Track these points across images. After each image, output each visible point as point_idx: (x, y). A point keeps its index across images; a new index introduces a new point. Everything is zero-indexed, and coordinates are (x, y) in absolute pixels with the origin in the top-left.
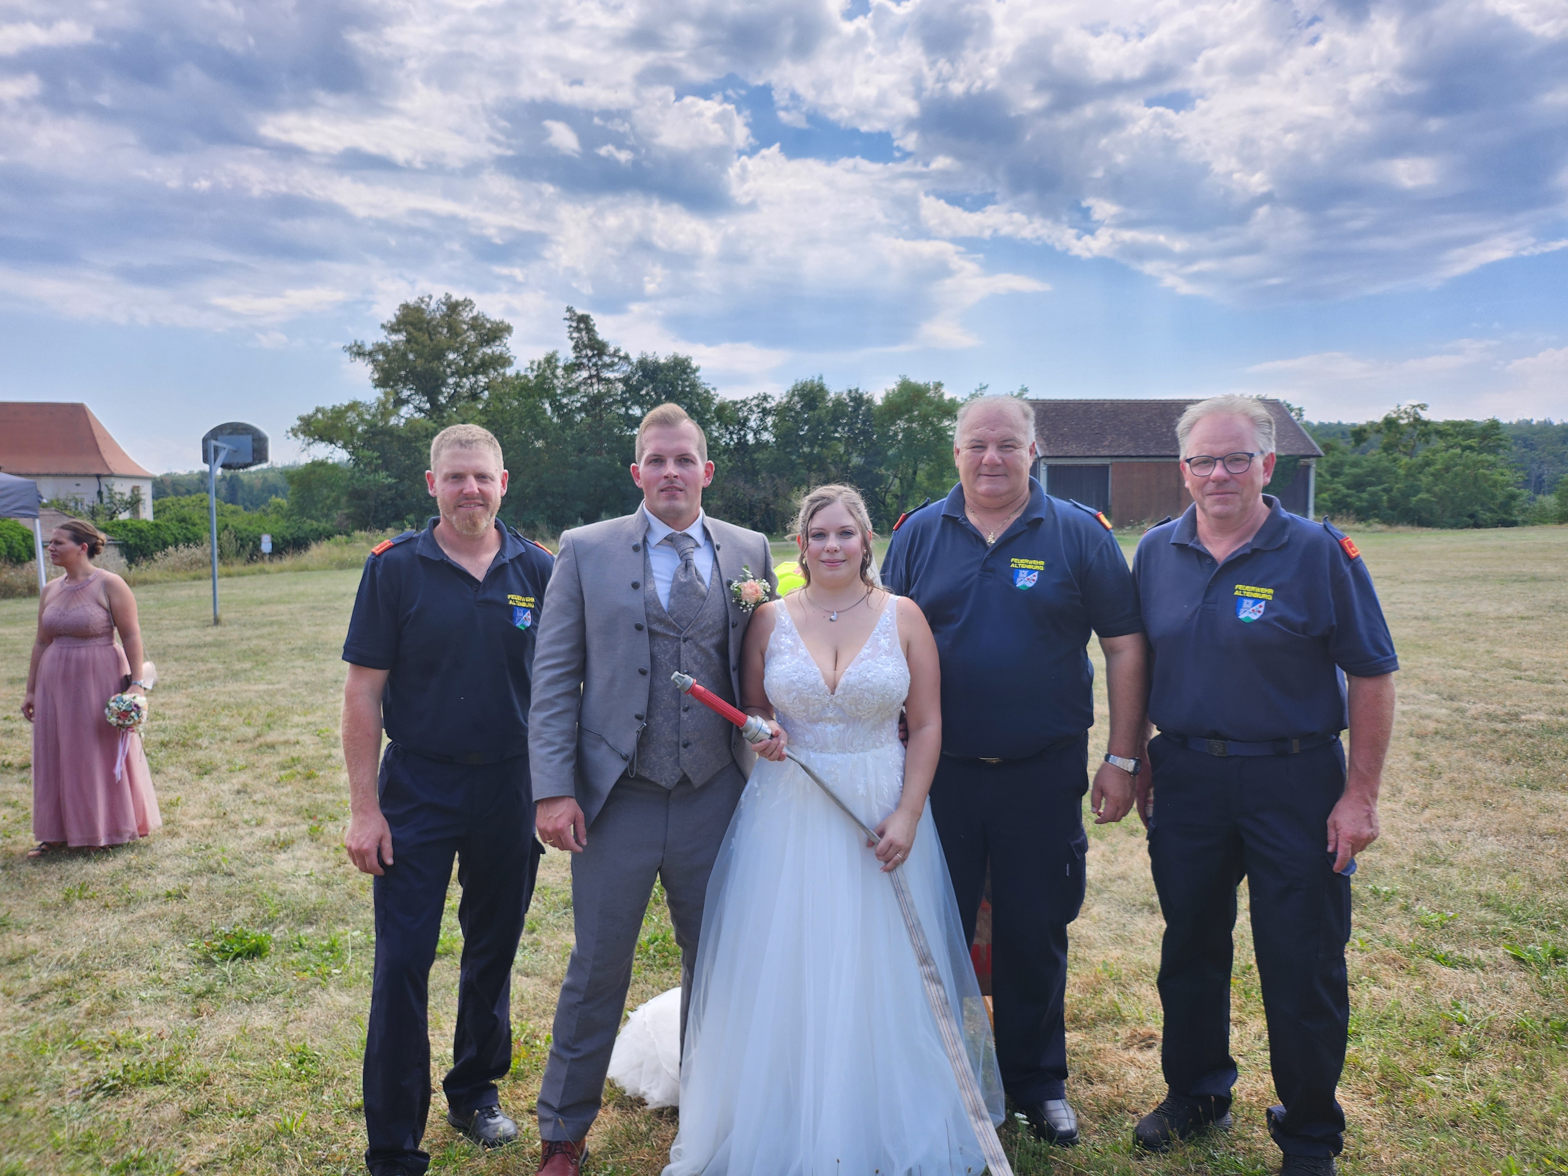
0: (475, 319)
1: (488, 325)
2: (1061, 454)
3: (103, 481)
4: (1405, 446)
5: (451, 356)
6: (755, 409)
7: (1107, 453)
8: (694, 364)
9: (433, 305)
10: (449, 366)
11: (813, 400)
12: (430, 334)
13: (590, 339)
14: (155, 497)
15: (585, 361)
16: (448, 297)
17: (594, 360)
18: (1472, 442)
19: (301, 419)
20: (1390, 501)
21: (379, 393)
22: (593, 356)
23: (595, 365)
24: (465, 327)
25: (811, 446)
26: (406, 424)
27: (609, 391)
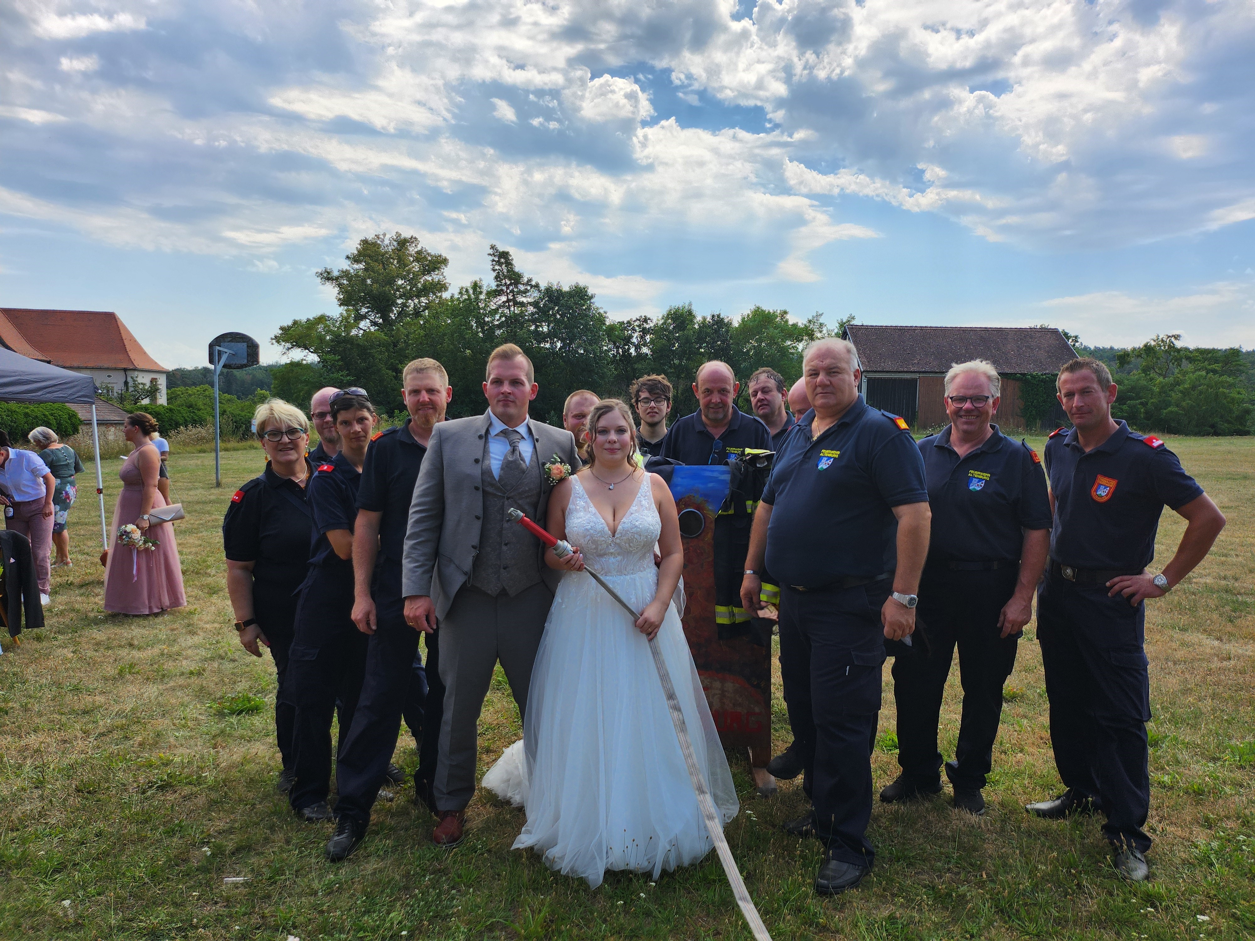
0: (419, 253)
1: (429, 258)
2: (879, 369)
3: (129, 373)
4: (1160, 369)
5: (400, 282)
6: (637, 328)
7: (916, 369)
8: (590, 292)
9: (387, 242)
10: (398, 290)
11: (683, 322)
12: (383, 264)
13: (508, 271)
14: (168, 387)
15: (504, 288)
16: (398, 235)
17: (511, 288)
18: (1216, 366)
19: (282, 328)
20: (1146, 413)
21: (342, 310)
22: (511, 284)
23: (512, 291)
24: (412, 259)
25: (680, 359)
26: (363, 335)
27: (522, 312)
